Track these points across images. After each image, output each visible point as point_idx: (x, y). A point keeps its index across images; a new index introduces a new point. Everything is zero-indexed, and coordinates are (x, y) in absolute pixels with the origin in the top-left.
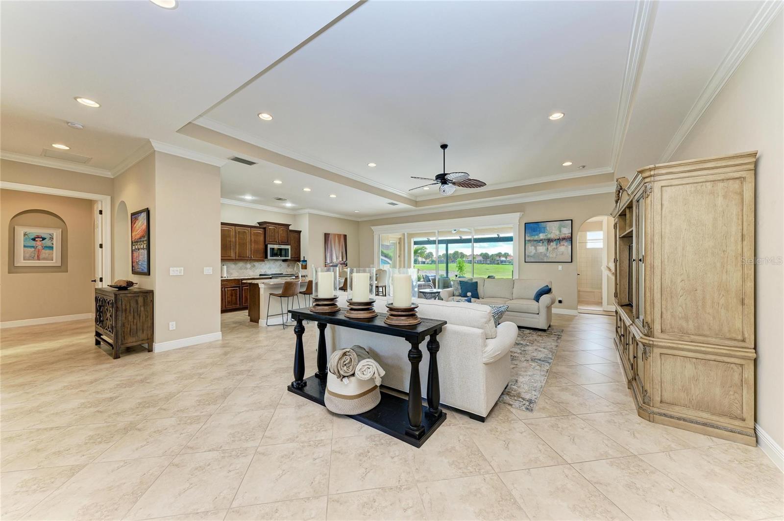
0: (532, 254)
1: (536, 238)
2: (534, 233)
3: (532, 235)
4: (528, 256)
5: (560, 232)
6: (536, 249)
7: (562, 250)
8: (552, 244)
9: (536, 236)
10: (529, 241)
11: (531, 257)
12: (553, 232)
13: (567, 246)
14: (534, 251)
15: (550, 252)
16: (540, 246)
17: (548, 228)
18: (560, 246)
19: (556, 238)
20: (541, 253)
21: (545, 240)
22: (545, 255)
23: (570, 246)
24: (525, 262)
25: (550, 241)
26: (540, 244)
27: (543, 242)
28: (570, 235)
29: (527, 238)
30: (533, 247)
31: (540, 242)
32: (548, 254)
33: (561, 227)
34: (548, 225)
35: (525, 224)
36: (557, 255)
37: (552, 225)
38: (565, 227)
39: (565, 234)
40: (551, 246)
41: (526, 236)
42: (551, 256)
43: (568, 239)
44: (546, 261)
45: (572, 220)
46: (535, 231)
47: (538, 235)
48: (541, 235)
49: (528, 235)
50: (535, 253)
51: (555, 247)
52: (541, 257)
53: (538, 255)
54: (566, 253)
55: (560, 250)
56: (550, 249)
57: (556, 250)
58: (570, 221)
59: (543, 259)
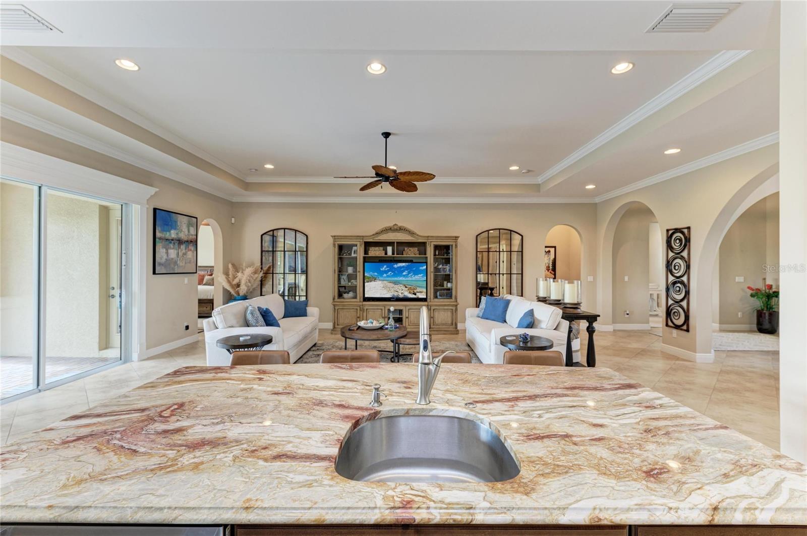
0: (163, 260)
1: (167, 235)
3: (164, 231)
4: (160, 264)
5: (189, 231)
6: (167, 253)
7: (189, 257)
8: (182, 247)
9: (168, 233)
10: (160, 239)
11: (162, 265)
12: (183, 230)
13: (193, 252)
14: (165, 257)
15: (180, 259)
16: (171, 248)
17: (179, 224)
18: (189, 251)
19: (185, 240)
20: (172, 259)
21: (176, 240)
22: (176, 263)
23: (195, 252)
24: (154, 273)
25: (180, 242)
26: (172, 246)
27: (174, 243)
28: (195, 237)
29: (158, 234)
30: (164, 250)
31: (171, 243)
32: (178, 262)
33: (189, 225)
34: (179, 219)
35: (155, 210)
36: (186, 263)
37: (183, 221)
38: (193, 227)
39: (192, 235)
40: (182, 250)
41: (157, 231)
42: (181, 264)
43: (195, 242)
44: (176, 272)
45: (197, 218)
46: (167, 225)
47: (169, 231)
48: (172, 232)
49: (160, 229)
50: (166, 259)
51: (184, 251)
52: (172, 266)
53: (169, 262)
54: (193, 261)
55: (188, 257)
56: (180, 254)
57: (185, 256)
58: (195, 219)
59: (173, 269)
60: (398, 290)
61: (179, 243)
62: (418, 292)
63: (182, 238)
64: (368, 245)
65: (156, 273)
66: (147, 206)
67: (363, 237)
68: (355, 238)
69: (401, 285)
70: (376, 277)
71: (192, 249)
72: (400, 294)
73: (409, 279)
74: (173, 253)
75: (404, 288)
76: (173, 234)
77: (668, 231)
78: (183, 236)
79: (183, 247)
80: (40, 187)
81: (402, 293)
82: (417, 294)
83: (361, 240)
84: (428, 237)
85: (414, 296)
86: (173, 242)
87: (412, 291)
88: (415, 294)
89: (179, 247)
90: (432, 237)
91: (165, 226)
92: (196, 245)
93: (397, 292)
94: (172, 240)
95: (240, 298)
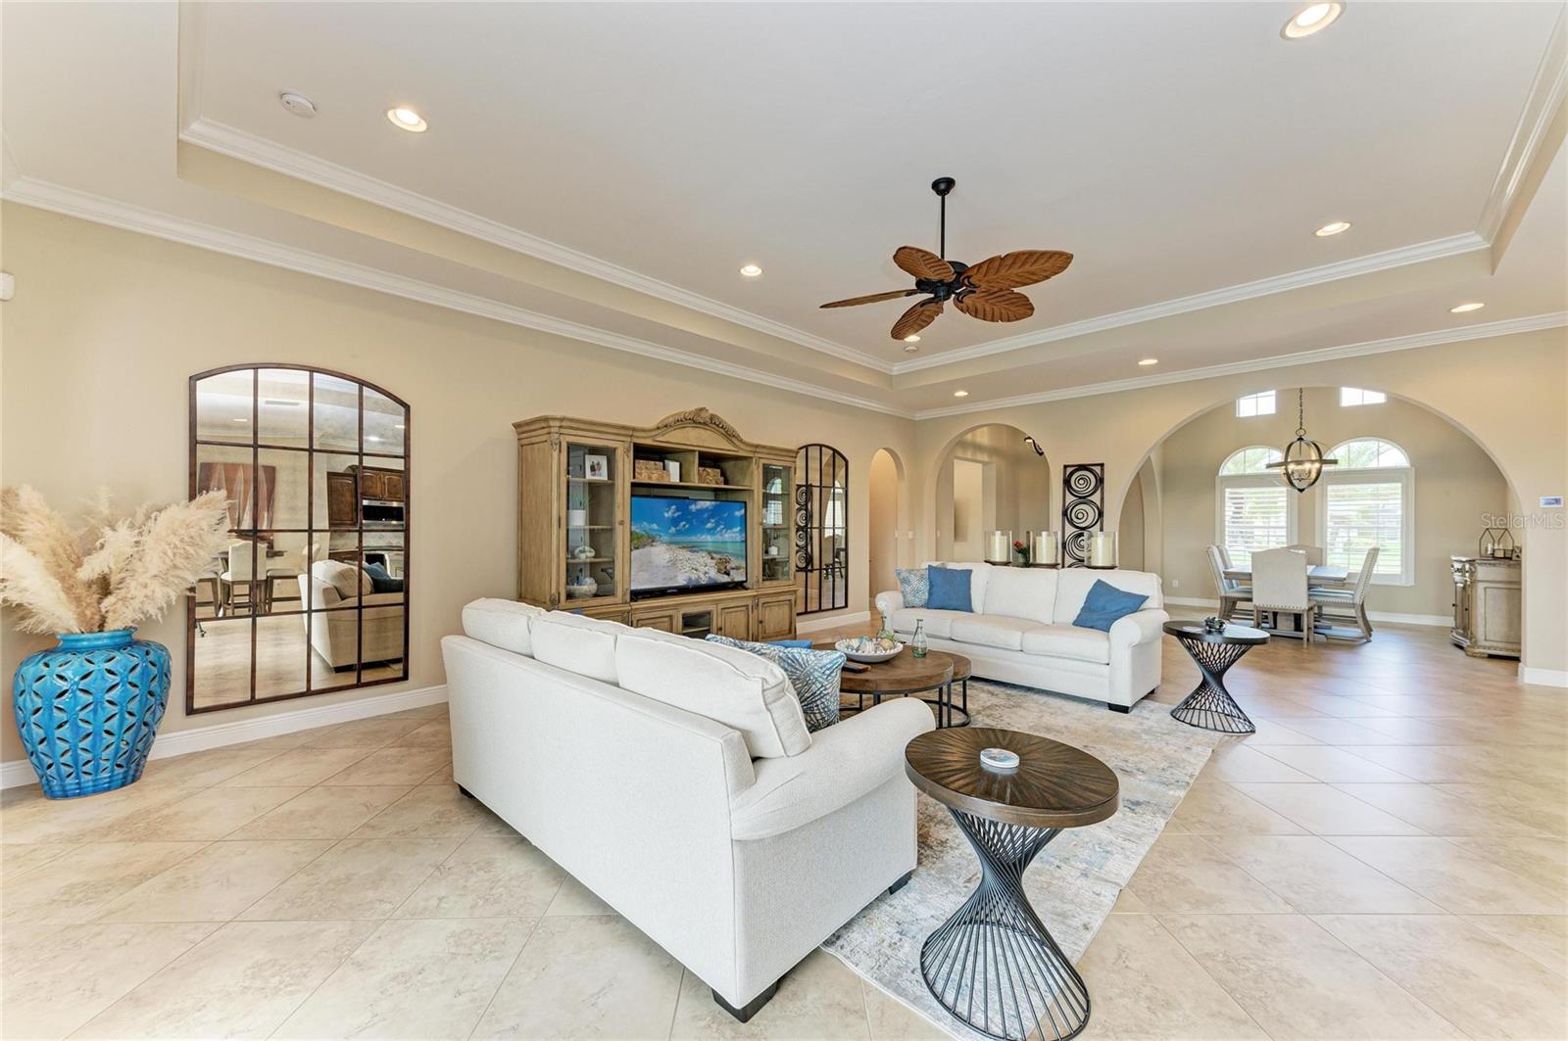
60: (698, 566)
62: (733, 569)
64: (642, 452)
67: (634, 429)
68: (615, 431)
69: (704, 554)
70: (654, 533)
72: (702, 576)
73: (719, 537)
75: (709, 561)
77: (1065, 467)
81: (706, 573)
82: (732, 572)
83: (629, 439)
84: (757, 446)
85: (725, 579)
87: (722, 567)
88: (728, 574)
90: (764, 447)
93: (696, 570)
95: (106, 641)
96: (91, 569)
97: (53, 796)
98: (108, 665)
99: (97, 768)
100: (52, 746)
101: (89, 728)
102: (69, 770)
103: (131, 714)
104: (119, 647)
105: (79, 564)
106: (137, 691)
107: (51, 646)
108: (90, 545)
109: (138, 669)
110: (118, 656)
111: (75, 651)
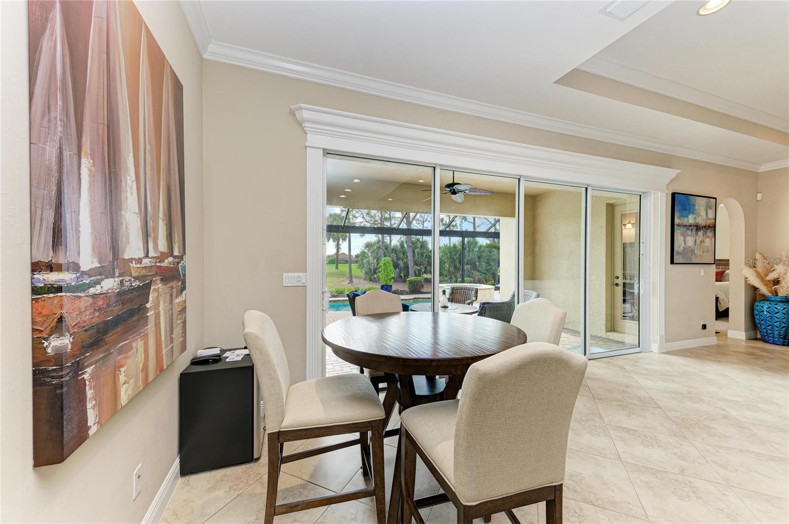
0: (681, 249)
1: (685, 221)
2: (684, 213)
3: (682, 216)
4: (678, 253)
5: (707, 215)
6: (685, 241)
7: (707, 245)
9: (686, 218)
10: (678, 225)
11: (681, 254)
12: (701, 214)
13: (711, 239)
14: (683, 245)
15: (697, 248)
16: (689, 236)
17: (697, 207)
18: (706, 238)
19: (703, 225)
20: (690, 247)
21: (694, 226)
22: (693, 251)
23: (714, 239)
24: (672, 262)
25: (698, 228)
26: (689, 232)
27: (692, 230)
28: (714, 221)
29: (677, 221)
30: (682, 238)
31: (688, 229)
32: (696, 251)
33: (708, 207)
34: (697, 202)
35: (673, 195)
36: (703, 252)
37: (700, 203)
38: (711, 209)
39: (710, 219)
40: (699, 237)
41: (676, 217)
42: (698, 253)
43: (713, 227)
44: (693, 262)
45: (716, 198)
46: (685, 210)
47: (687, 217)
48: (690, 216)
49: (678, 215)
50: (684, 248)
51: (701, 238)
52: (690, 254)
53: (688, 251)
54: (710, 249)
55: (705, 245)
56: (698, 242)
57: (703, 244)
58: (715, 200)
59: (691, 259)
61: (696, 229)
63: (700, 223)
65: (675, 262)
66: (667, 192)
71: (710, 236)
74: (690, 241)
76: (691, 219)
78: (701, 221)
79: (700, 233)
80: (586, 188)
86: (690, 228)
89: (697, 234)
91: (683, 211)
92: (715, 230)
94: (690, 226)
95: (779, 299)
96: (772, 276)
97: (764, 342)
98: (776, 306)
99: (773, 336)
100: (761, 326)
101: (770, 323)
102: (766, 334)
103: (784, 323)
104: (781, 302)
105: (767, 275)
106: (785, 316)
107: (765, 298)
108: (771, 270)
109: (786, 309)
110: (779, 304)
111: (768, 300)
